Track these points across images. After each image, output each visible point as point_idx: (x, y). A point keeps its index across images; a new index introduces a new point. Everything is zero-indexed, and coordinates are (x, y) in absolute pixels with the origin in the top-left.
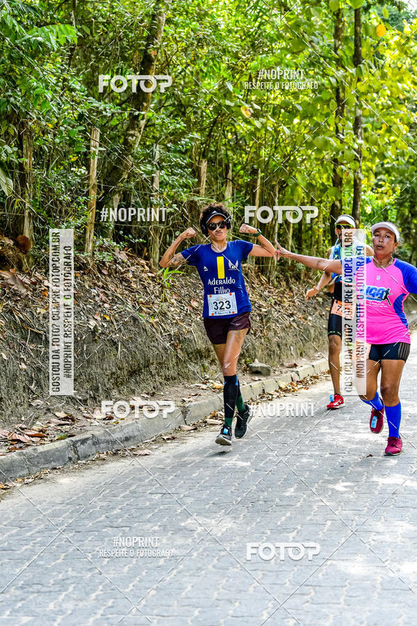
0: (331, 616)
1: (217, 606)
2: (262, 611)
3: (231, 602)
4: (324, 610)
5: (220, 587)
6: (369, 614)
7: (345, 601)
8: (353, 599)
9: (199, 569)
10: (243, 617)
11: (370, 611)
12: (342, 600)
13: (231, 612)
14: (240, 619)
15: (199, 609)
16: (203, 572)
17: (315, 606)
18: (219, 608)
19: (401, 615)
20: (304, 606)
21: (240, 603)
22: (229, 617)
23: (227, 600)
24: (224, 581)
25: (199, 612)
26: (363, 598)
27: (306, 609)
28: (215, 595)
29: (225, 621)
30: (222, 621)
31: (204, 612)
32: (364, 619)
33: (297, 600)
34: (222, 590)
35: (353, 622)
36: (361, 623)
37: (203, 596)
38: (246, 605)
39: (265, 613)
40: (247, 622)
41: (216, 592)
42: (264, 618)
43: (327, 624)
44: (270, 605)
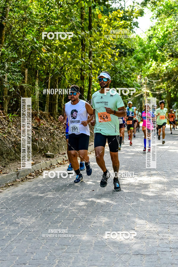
0: (73, 258)
2: (45, 257)
3: (32, 253)
4: (70, 255)
5: (28, 247)
6: (89, 256)
7: (79, 251)
8: (83, 250)
9: (20, 240)
10: (37, 259)
11: (89, 255)
12: (78, 251)
13: (32, 258)
14: (36, 260)
15: (19, 257)
16: (22, 241)
17: (67, 254)
18: (27, 256)
19: (102, 256)
21: (36, 254)
22: (31, 260)
24: (30, 244)
25: (19, 258)
26: (87, 250)
27: (63, 255)
28: (26, 251)
29: (29, 262)
30: (28, 262)
31: (21, 258)
32: (87, 259)
33: (60, 251)
34: (29, 248)
35: (82, 260)
36: (86, 260)
37: (21, 251)
38: (38, 255)
39: (46, 258)
40: (38, 261)
41: (26, 249)
42: (46, 259)
43: (71, 261)
44: (49, 254)
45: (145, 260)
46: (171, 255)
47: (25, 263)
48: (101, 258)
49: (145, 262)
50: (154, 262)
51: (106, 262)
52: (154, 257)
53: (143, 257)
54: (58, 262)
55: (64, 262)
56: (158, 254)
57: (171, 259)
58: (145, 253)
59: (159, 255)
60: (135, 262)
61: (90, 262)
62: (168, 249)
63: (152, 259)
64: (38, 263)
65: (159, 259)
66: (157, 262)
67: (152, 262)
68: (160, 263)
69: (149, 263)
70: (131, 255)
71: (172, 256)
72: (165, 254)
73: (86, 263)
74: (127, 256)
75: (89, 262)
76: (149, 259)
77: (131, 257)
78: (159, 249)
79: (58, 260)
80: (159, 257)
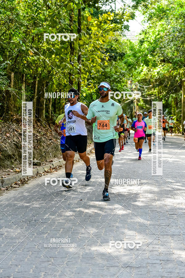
1: (11, 268)
2: (30, 269)
3: (17, 266)
5: (13, 259)
6: (76, 269)
8: (70, 263)
9: (4, 251)
10: (22, 272)
11: (76, 268)
12: (65, 263)
13: (17, 270)
14: (21, 273)
15: (3, 269)
16: (6, 253)
17: (53, 266)
18: (11, 269)
19: (90, 269)
20: (48, 266)
21: (21, 266)
22: (16, 272)
23: (15, 265)
24: (15, 256)
25: (3, 271)
26: (74, 262)
27: (49, 268)
28: (10, 263)
29: (14, 275)
30: (12, 274)
31: (5, 271)
32: (74, 271)
33: (46, 264)
34: (13, 261)
35: (69, 273)
36: (73, 273)
37: (5, 263)
38: (23, 267)
39: (32, 270)
40: (23, 274)
41: (11, 262)
42: (31, 272)
43: (58, 274)
44: (34, 267)
45: (134, 273)
46: (161, 267)
47: (9, 276)
48: (89, 271)
49: (134, 275)
50: (143, 275)
51: (94, 275)
52: (143, 269)
53: (132, 269)
54: (44, 275)
55: (50, 275)
56: (147, 267)
57: (161, 272)
58: (134, 266)
59: (149, 267)
60: (123, 275)
61: (78, 274)
62: (158, 262)
63: (141, 272)
64: (23, 276)
65: (149, 272)
66: (146, 275)
67: (141, 275)
68: (149, 276)
69: (139, 276)
70: (119, 268)
71: (162, 269)
72: (155, 267)
73: (74, 275)
74: (116, 268)
75: (76, 275)
76: (138, 272)
77: (120, 270)
78: (149, 261)
79: (44, 273)
80: (149, 269)
